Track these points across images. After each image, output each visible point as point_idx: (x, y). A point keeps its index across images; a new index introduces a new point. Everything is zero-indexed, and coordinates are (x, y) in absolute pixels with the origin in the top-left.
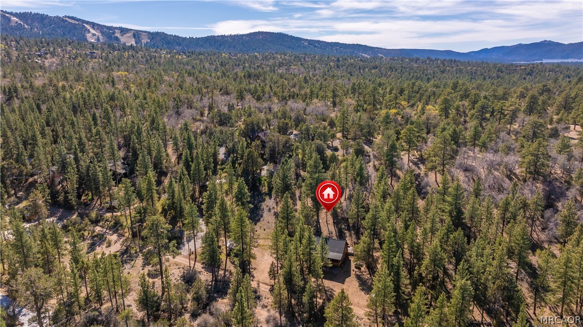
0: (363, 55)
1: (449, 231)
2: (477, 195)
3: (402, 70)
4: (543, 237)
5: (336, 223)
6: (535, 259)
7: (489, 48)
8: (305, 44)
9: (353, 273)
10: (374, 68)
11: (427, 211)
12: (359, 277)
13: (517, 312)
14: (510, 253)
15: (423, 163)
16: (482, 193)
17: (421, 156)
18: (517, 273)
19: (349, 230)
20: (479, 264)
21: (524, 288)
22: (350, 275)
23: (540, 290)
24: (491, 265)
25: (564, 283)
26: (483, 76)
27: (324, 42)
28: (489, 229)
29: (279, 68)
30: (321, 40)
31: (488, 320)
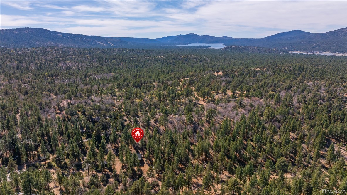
0: (99, 43)
1: (171, 145)
2: (176, 132)
3: (128, 61)
4: (194, 141)
5: (135, 148)
6: (192, 148)
7: (166, 37)
8: (61, 36)
9: (145, 163)
10: (113, 59)
11: (163, 139)
12: (147, 164)
13: (189, 162)
14: (186, 148)
15: (158, 122)
16: (177, 131)
17: (156, 119)
18: (188, 153)
19: (139, 150)
20: (179, 152)
21: (190, 156)
22: (145, 164)
23: (193, 156)
24: (182, 152)
25: (198, 153)
26: (167, 63)
27: (72, 34)
28: (180, 142)
29: (59, 63)
30: (70, 33)
31: (183, 166)
